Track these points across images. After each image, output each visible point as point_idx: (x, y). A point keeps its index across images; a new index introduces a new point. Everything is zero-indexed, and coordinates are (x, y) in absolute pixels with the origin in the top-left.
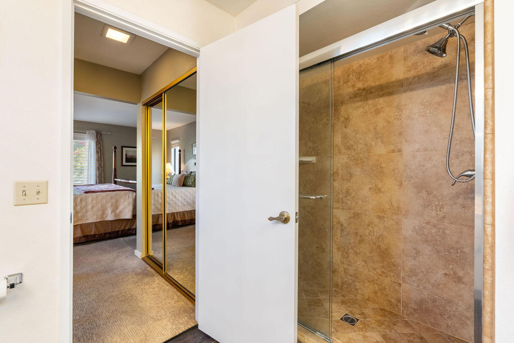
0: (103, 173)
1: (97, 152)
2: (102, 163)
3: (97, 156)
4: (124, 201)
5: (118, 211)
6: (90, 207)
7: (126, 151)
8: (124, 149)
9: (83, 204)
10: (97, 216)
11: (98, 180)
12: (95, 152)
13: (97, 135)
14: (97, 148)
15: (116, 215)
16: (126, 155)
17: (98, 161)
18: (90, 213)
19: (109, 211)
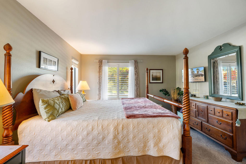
0: (138, 88)
1: (135, 74)
2: (138, 81)
3: (135, 76)
4: (168, 132)
5: (161, 145)
6: (131, 136)
7: (152, 72)
8: (151, 71)
9: (125, 132)
10: (139, 149)
11: (136, 93)
12: (134, 74)
13: (135, 63)
14: (135, 71)
15: (159, 150)
16: (152, 75)
17: (136, 80)
18: (131, 144)
19: (151, 144)
